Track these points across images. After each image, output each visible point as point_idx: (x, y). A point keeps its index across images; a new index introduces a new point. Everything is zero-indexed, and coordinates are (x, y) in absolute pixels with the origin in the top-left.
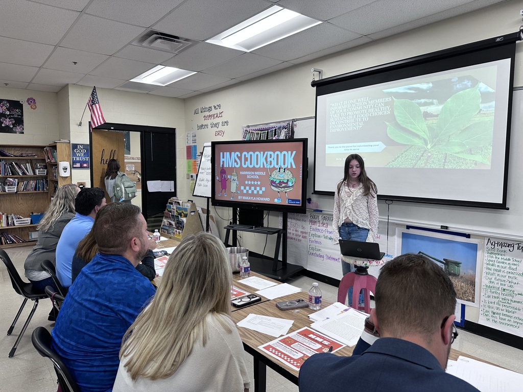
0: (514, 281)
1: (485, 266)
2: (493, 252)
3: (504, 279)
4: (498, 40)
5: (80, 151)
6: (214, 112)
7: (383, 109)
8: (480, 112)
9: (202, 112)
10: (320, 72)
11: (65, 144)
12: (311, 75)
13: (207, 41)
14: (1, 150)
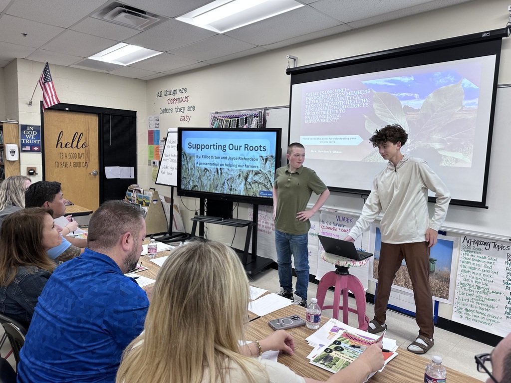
0: (489, 279)
1: (460, 263)
2: (469, 250)
3: (479, 277)
4: (485, 35)
5: (30, 133)
6: (179, 95)
7: (361, 101)
8: (462, 108)
9: (165, 95)
10: (295, 60)
11: (12, 125)
12: (285, 62)
13: (177, 19)
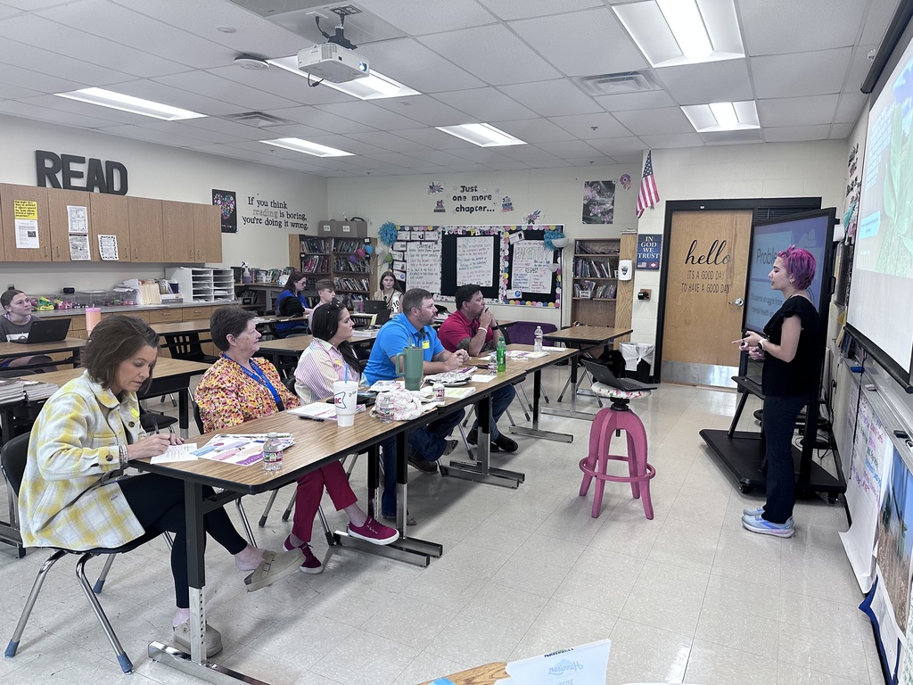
5: (649, 245)
11: (631, 235)
13: (655, 67)
14: (582, 246)
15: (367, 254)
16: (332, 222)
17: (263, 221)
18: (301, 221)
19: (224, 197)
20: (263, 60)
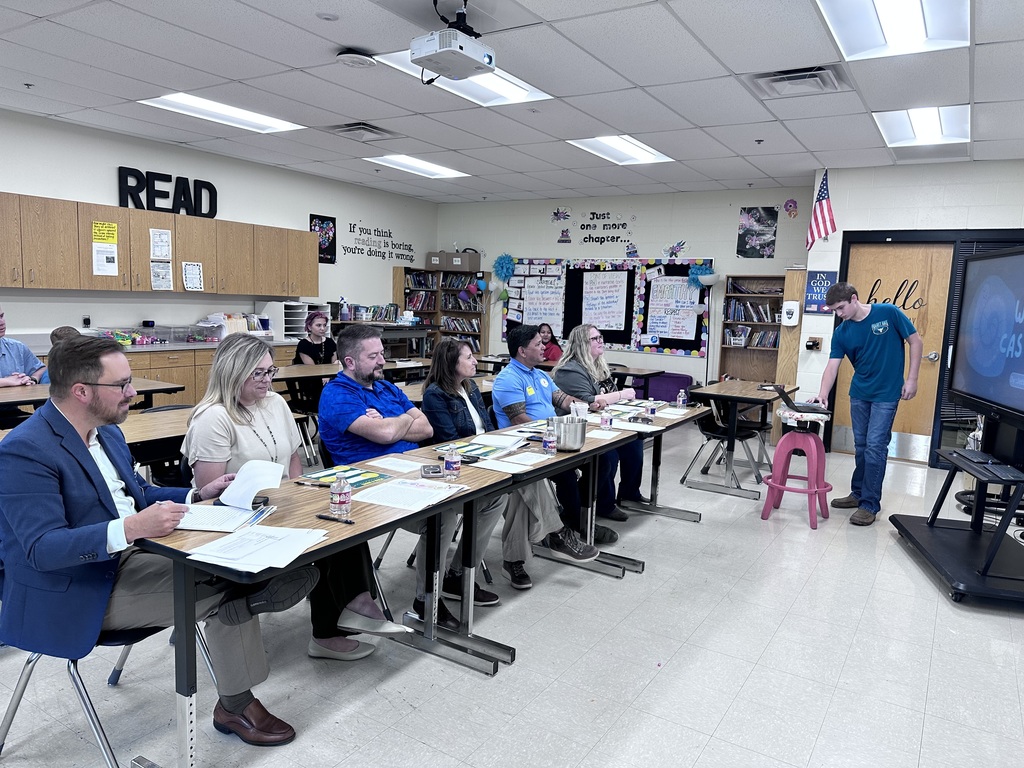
5: (821, 283)
11: (798, 272)
13: (848, 60)
14: (735, 284)
15: (479, 290)
16: (441, 254)
17: (365, 252)
18: (406, 252)
19: (323, 223)
20: (370, 56)
